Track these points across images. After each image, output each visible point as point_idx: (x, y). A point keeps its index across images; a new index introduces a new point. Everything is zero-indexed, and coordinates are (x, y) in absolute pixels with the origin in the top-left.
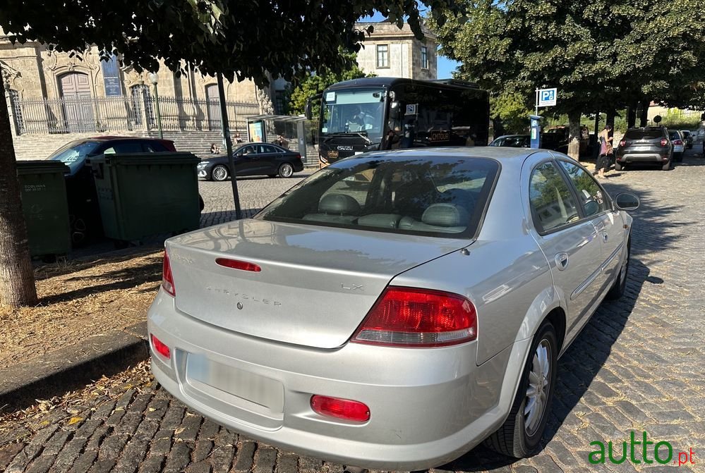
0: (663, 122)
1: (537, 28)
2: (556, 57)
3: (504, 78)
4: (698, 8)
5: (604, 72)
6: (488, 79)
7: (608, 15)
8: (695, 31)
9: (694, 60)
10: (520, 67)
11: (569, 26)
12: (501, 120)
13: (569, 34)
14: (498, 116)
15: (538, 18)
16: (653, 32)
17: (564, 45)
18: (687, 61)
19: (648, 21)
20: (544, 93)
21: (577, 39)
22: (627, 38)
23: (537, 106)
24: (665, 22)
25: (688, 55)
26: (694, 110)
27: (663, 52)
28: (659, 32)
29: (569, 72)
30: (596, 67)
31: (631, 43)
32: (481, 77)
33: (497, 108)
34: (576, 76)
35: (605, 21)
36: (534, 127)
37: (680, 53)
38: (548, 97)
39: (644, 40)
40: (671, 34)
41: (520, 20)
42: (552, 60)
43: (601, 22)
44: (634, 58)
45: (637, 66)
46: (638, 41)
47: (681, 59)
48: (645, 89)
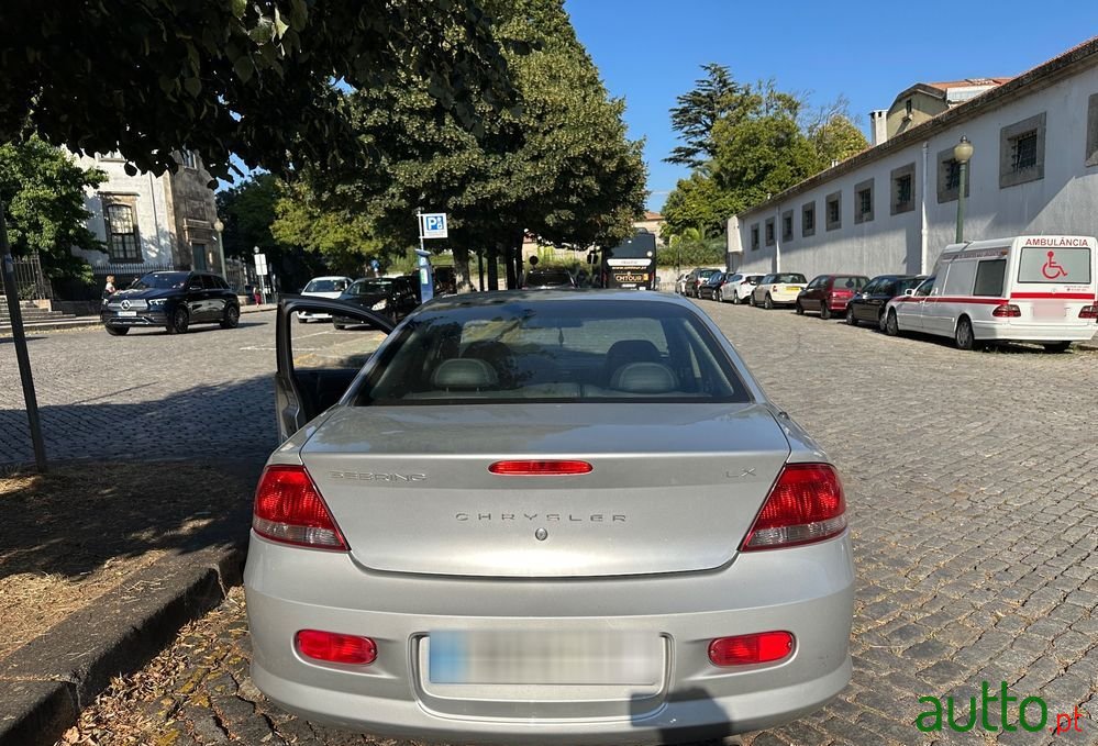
0: (538, 265)
1: (412, 126)
2: (443, 170)
3: (368, 194)
4: (595, 124)
5: (500, 195)
6: (344, 194)
7: (497, 120)
8: (595, 152)
9: (597, 187)
10: (387, 180)
11: (451, 130)
12: (321, 255)
13: (451, 139)
14: (317, 249)
15: (411, 112)
16: (551, 149)
17: (445, 152)
18: (590, 189)
19: (545, 134)
20: (430, 219)
21: (461, 147)
22: (520, 153)
23: (421, 237)
24: (563, 136)
25: (590, 181)
26: (573, 249)
27: (565, 174)
28: (557, 149)
29: (459, 191)
30: (492, 186)
31: (527, 160)
32: (332, 191)
33: (313, 236)
34: (467, 198)
35: (493, 127)
36: (423, 267)
37: (582, 178)
38: (434, 226)
39: (542, 158)
40: (572, 153)
41: (385, 113)
42: (437, 174)
43: (490, 128)
44: (532, 179)
45: (536, 190)
46: (535, 159)
47: (584, 186)
48: (550, 220)
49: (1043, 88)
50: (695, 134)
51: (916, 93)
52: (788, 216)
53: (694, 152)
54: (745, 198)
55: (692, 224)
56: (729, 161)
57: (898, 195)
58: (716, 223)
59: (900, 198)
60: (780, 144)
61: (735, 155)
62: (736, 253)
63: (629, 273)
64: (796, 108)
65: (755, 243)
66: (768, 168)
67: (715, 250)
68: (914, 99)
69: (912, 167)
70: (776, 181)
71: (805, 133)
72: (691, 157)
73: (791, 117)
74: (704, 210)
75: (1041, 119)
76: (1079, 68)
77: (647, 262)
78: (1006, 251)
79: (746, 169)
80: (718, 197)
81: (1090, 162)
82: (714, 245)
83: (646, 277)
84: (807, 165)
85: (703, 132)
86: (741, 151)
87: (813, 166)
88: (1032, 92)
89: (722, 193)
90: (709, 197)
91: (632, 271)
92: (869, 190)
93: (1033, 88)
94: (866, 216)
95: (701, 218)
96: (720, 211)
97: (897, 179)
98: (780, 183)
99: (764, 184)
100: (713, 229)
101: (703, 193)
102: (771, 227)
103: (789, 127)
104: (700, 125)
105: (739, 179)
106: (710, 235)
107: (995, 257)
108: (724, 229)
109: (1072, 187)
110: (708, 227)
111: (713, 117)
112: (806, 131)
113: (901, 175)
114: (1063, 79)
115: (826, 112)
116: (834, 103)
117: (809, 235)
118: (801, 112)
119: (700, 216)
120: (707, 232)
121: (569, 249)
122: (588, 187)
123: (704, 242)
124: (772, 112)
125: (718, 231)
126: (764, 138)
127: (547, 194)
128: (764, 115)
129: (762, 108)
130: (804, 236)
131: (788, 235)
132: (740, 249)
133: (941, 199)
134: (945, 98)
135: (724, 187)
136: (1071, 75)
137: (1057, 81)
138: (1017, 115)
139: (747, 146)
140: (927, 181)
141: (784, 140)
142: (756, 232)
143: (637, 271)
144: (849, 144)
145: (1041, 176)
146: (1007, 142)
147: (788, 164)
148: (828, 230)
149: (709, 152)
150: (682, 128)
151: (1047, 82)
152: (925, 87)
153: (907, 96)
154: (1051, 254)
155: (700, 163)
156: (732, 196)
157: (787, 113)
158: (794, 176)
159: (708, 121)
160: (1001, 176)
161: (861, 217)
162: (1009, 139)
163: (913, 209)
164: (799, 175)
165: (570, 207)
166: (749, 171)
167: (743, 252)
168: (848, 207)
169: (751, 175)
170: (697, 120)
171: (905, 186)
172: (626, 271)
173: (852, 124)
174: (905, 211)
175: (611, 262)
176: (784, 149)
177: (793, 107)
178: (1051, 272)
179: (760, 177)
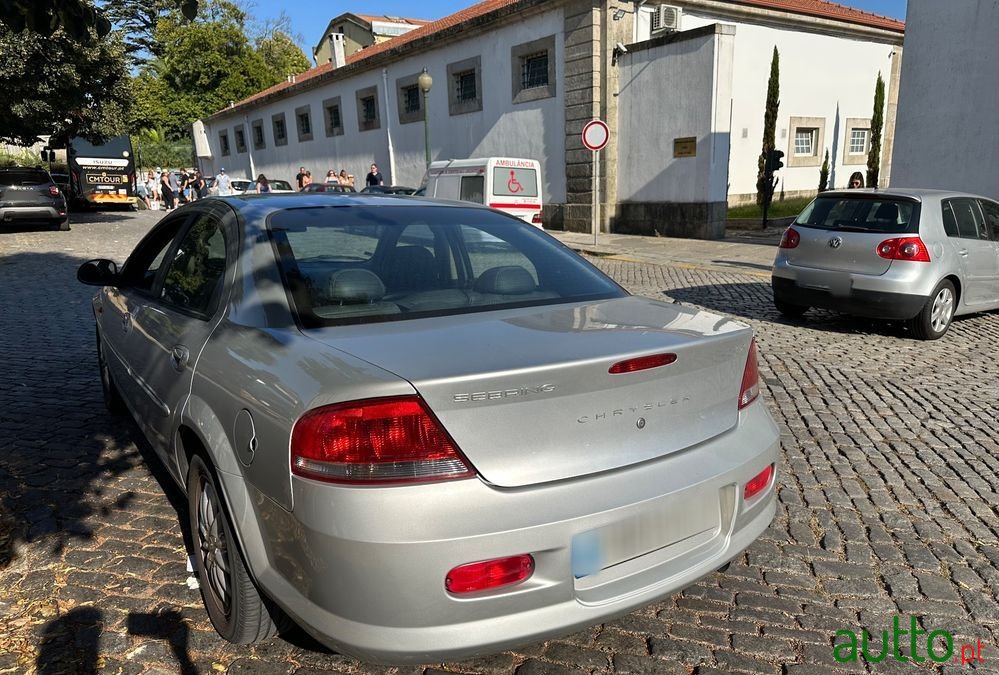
9: (77, 78)
18: (68, 78)
47: (61, 74)
48: (18, 110)
49: (477, 35)
50: (134, 30)
51: (346, 21)
52: (257, 125)
53: (134, 49)
54: (202, 102)
55: (149, 125)
56: (179, 62)
57: (364, 114)
58: (175, 126)
59: (366, 117)
60: (230, 52)
61: (186, 57)
62: (206, 158)
63: (104, 174)
64: (241, 19)
65: (225, 149)
66: (221, 75)
67: (178, 154)
68: (346, 26)
69: (374, 89)
70: (232, 89)
71: (252, 44)
72: (132, 54)
73: (237, 26)
74: (159, 111)
75: (477, 60)
76: (503, 23)
77: (125, 163)
78: (483, 169)
79: (199, 73)
80: (173, 100)
81: (515, 101)
82: (177, 149)
83: (125, 179)
84: (259, 76)
85: (142, 29)
86: (191, 54)
87: (265, 78)
88: (469, 38)
89: (176, 96)
90: (162, 98)
91: (107, 172)
92: (337, 106)
93: (470, 34)
94: (336, 130)
95: (158, 120)
96: (178, 114)
97: (363, 100)
98: (236, 92)
99: (219, 90)
100: (173, 132)
101: (155, 93)
102: (240, 134)
103: (238, 36)
104: (137, 21)
105: (192, 82)
106: (170, 137)
107: (474, 174)
108: (188, 133)
109: (504, 121)
110: (166, 129)
111: (152, 15)
112: (254, 43)
113: (364, 96)
114: (491, 30)
115: (271, 26)
116: (278, 18)
117: (282, 144)
118: (247, 23)
119: (156, 117)
120: (166, 134)
121: (8, 143)
122: (66, 76)
123: (166, 145)
124: (218, 19)
125: (179, 135)
126: (215, 43)
127: (14, 79)
128: (210, 20)
129: (208, 12)
130: (277, 145)
131: (260, 142)
132: (209, 154)
133: (403, 121)
134: (371, 30)
135: (177, 89)
136: (497, 28)
137: (488, 31)
138: (459, 54)
139: (197, 50)
140: (389, 104)
141: (234, 49)
142: (224, 139)
143: (113, 172)
144: (293, 60)
145: (480, 108)
146: (453, 77)
147: (241, 73)
148: (300, 141)
149: (151, 50)
150: (118, 21)
151: (480, 31)
152: (353, 17)
153: (339, 23)
154: (512, 173)
155: (144, 62)
156: (188, 100)
157: (234, 21)
158: (247, 86)
159: (147, 18)
160: (450, 106)
161: (332, 131)
162: (454, 75)
163: (379, 127)
164: (253, 85)
165: (43, 96)
166: (202, 76)
167: (212, 157)
168: (318, 120)
169: (205, 81)
170: (134, 15)
171: (369, 105)
172: (101, 171)
173: (295, 42)
174: (373, 128)
175: (80, 161)
176: (235, 57)
177: (240, 17)
178: (514, 187)
179: (214, 84)
